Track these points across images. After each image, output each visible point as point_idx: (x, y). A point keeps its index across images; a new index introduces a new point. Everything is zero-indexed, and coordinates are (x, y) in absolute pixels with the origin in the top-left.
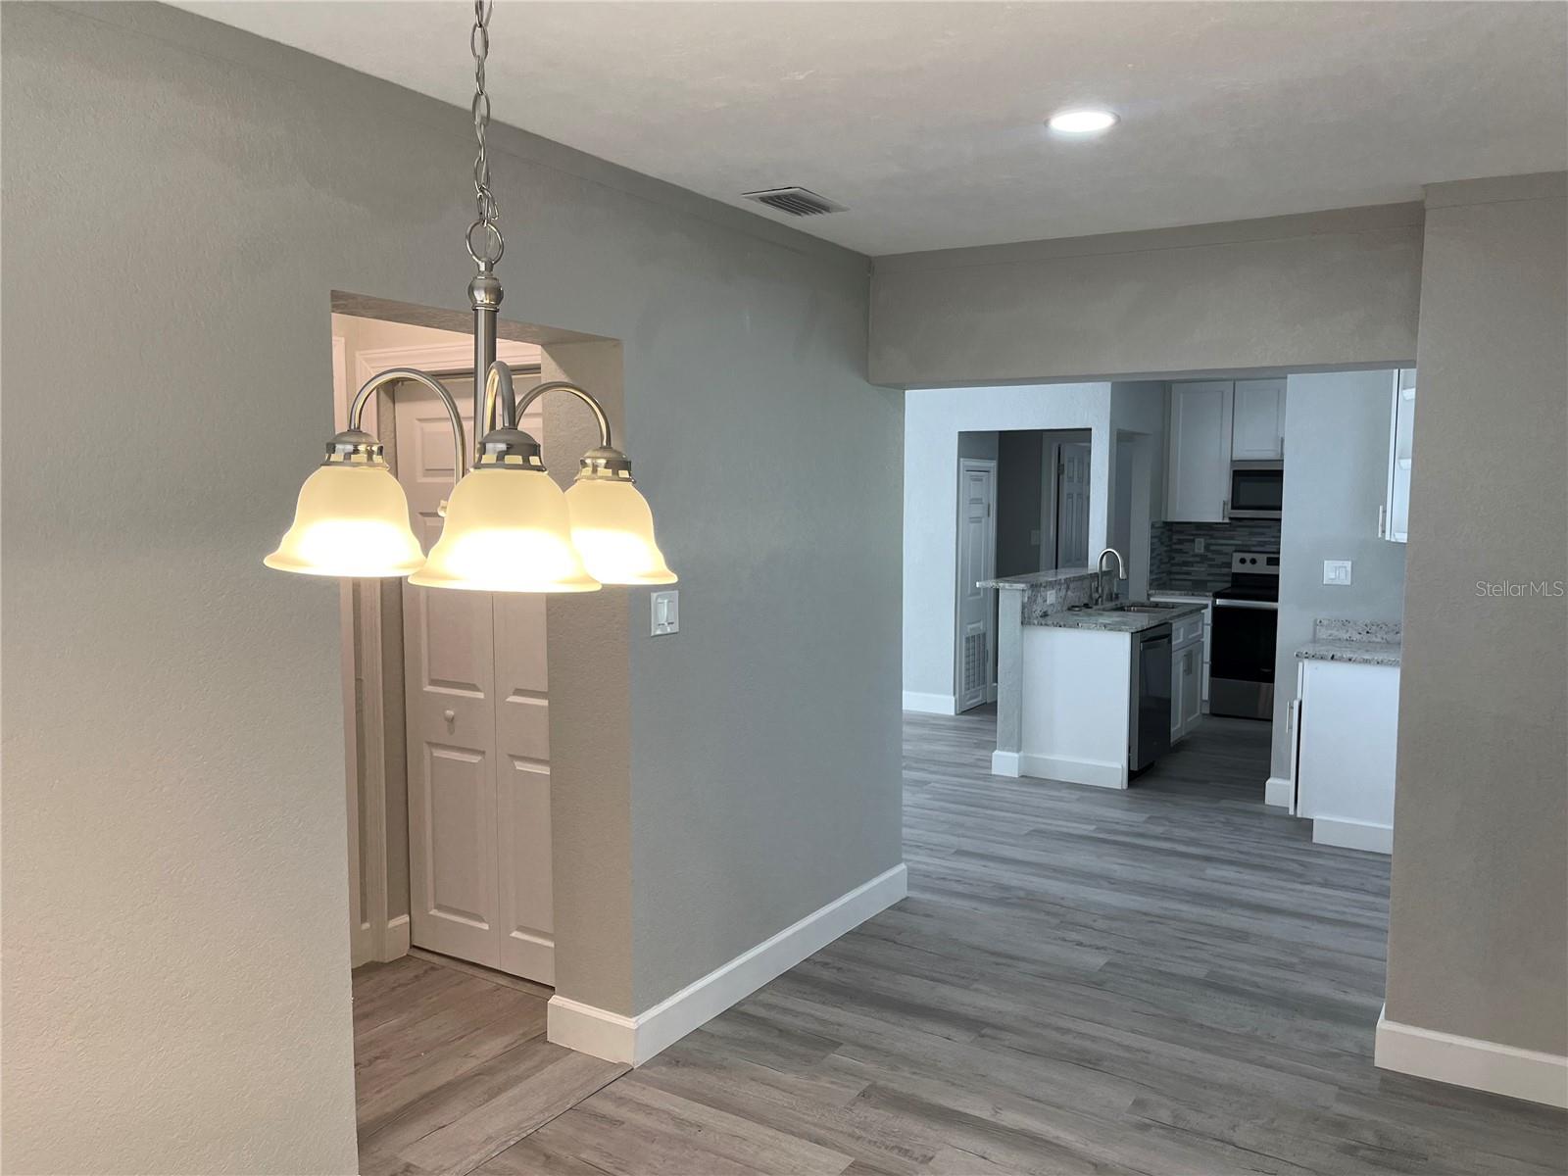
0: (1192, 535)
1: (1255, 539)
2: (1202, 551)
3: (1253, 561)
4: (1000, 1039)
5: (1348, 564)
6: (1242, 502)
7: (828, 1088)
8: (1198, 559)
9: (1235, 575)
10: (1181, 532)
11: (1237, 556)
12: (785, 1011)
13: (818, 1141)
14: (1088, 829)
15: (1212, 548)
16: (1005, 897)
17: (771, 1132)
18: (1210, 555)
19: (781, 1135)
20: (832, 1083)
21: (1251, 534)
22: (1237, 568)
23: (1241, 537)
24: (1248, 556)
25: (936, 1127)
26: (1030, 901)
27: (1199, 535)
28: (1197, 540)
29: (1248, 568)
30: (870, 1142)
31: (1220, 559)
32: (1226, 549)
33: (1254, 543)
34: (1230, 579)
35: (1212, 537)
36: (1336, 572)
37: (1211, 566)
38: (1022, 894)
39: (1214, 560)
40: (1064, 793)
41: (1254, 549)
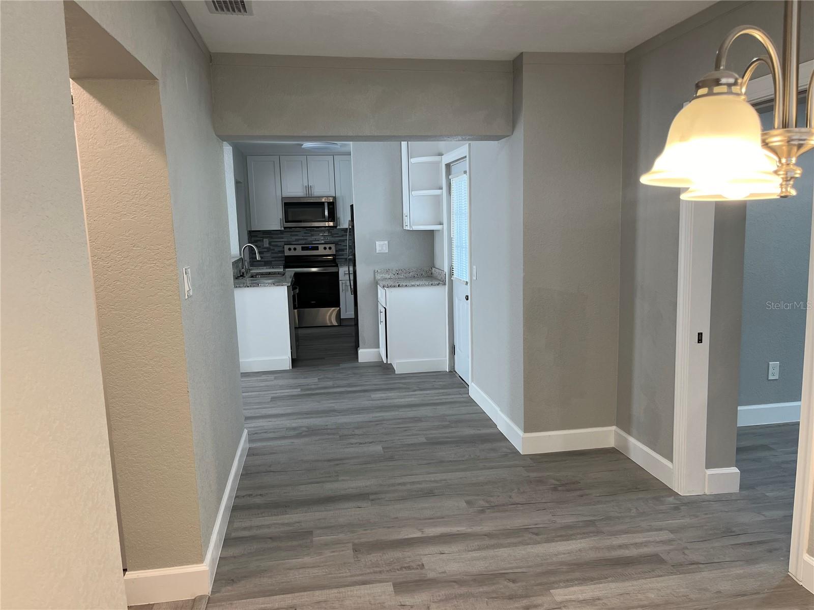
0: (261, 237)
1: (294, 238)
2: (268, 245)
3: (295, 249)
4: (382, 498)
5: (386, 242)
6: (290, 219)
7: (333, 556)
8: (266, 250)
9: (287, 257)
10: (256, 236)
11: (286, 247)
12: (259, 527)
13: (364, 583)
14: (297, 391)
15: (273, 243)
16: (300, 433)
17: (335, 591)
18: (272, 248)
19: (342, 590)
20: (334, 552)
21: (291, 235)
22: (287, 253)
23: (287, 237)
24: (292, 247)
25: (407, 550)
26: (311, 432)
27: (266, 238)
28: (264, 240)
29: (292, 253)
30: (388, 571)
31: (277, 249)
32: (279, 244)
33: (294, 240)
34: (284, 259)
35: (272, 238)
36: (381, 246)
37: (272, 253)
38: (304, 429)
39: (274, 250)
40: (264, 377)
41: (293, 243)
